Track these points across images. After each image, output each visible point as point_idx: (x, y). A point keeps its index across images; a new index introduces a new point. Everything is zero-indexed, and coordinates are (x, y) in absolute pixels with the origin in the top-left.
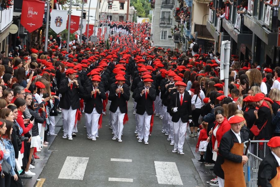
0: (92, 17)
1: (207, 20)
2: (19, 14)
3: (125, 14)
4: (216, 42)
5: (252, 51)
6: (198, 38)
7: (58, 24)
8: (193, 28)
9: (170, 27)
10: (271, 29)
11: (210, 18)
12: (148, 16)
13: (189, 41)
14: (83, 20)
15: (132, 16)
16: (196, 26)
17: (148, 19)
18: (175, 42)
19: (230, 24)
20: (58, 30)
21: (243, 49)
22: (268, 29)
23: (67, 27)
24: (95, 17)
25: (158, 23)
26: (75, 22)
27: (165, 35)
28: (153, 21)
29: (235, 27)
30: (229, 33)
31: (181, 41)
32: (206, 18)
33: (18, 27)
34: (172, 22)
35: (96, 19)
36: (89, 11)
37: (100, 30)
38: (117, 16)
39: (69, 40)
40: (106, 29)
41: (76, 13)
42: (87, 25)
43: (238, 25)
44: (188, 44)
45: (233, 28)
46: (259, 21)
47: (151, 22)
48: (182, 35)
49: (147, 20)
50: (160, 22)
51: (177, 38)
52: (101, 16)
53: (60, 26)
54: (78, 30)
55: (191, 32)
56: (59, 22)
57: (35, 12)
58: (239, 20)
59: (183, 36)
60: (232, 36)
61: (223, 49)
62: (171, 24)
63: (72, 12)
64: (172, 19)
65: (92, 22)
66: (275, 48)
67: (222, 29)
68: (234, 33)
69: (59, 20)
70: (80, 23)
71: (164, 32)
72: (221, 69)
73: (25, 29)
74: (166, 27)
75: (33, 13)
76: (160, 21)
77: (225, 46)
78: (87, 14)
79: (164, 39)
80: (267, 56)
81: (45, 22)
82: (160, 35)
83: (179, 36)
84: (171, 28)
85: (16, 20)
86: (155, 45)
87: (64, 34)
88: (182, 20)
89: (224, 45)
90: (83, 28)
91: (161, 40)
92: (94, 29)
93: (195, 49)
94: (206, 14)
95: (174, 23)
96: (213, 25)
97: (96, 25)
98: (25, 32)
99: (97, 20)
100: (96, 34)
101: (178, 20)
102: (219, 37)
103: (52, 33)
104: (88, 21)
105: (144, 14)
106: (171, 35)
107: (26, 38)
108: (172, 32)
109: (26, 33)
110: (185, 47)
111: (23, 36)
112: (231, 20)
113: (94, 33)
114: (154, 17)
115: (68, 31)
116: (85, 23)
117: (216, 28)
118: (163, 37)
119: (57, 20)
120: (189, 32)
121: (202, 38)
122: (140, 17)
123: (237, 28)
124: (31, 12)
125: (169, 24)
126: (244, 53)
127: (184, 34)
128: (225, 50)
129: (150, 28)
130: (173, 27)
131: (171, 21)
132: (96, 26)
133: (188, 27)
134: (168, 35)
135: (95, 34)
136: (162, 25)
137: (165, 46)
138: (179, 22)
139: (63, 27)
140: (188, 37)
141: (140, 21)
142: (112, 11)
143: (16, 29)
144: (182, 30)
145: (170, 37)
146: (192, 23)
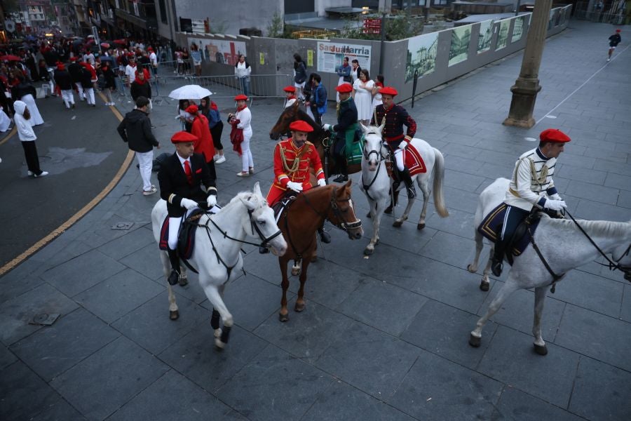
10: (114, 20)
16: (81, 23)
23: (16, 29)
26: (19, 26)
37: (34, 30)
41: (18, 21)
43: (99, 19)
45: (97, 21)
46: (108, 17)
54: (22, 30)
60: (97, 24)
62: (69, 23)
65: (28, 25)
66: (118, 28)
67: (92, 22)
70: (22, 27)
88: (73, 20)
89: (94, 28)
94: (83, 16)
101: (71, 20)
102: (91, 25)
116: (25, 26)
131: (68, 21)
138: (72, 22)
142: (37, 20)
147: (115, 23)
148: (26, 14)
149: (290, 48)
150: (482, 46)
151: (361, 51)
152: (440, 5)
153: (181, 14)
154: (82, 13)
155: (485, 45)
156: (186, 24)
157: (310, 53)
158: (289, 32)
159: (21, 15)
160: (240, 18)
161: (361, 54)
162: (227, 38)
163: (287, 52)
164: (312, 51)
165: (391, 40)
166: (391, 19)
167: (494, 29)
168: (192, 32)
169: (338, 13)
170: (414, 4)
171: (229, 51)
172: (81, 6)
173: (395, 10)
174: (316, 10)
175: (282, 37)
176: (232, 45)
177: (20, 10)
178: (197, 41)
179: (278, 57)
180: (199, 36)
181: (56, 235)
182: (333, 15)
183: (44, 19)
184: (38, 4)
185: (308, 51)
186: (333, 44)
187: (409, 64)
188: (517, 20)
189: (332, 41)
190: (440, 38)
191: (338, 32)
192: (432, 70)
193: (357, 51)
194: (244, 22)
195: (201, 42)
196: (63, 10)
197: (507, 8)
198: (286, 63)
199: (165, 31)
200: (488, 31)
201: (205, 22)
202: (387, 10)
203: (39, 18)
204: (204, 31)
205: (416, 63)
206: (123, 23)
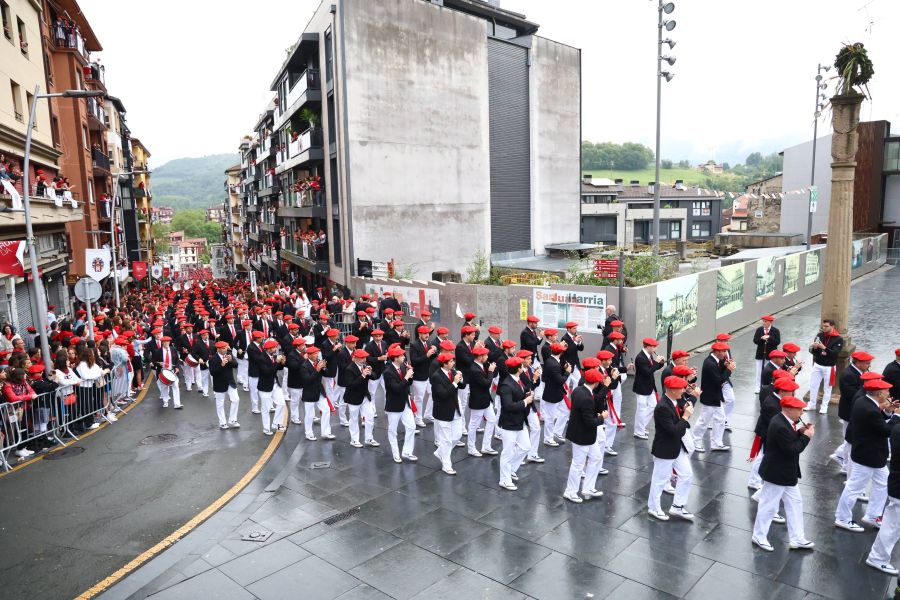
0: (177, 267)
1: (242, 261)
5: (269, 274)
6: (238, 271)
8: (235, 266)
9: (223, 268)
10: (277, 262)
11: (244, 260)
13: (234, 274)
14: (172, 269)
16: (237, 265)
18: (226, 275)
19: (255, 262)
20: (157, 277)
21: (264, 274)
23: (162, 275)
27: (220, 272)
28: (213, 266)
41: (167, 266)
43: (259, 262)
45: (257, 264)
47: (211, 266)
50: (217, 266)
51: (227, 273)
54: (169, 275)
55: (234, 269)
57: (142, 269)
59: (230, 271)
60: (256, 268)
63: (164, 266)
64: (223, 263)
65: (177, 270)
67: (251, 265)
68: (258, 267)
70: (170, 271)
73: (137, 279)
74: (220, 268)
77: (252, 274)
78: (174, 266)
79: (220, 274)
81: (147, 273)
82: (217, 272)
85: (131, 274)
87: (161, 278)
91: (218, 275)
92: (179, 274)
93: (238, 277)
94: (241, 259)
95: (225, 265)
96: (246, 263)
101: (226, 263)
102: (249, 269)
103: (153, 279)
104: (175, 270)
106: (224, 272)
107: (138, 284)
108: (224, 270)
109: (138, 281)
110: (232, 277)
111: (136, 283)
114: (213, 263)
116: (173, 271)
117: (247, 265)
121: (240, 271)
122: (205, 264)
123: (259, 264)
124: (139, 269)
125: (222, 266)
126: (264, 276)
128: (253, 276)
129: (211, 270)
132: (180, 272)
133: (233, 267)
134: (222, 272)
137: (221, 278)
138: (228, 264)
139: (160, 274)
140: (233, 272)
141: (205, 266)
142: (188, 263)
144: (229, 268)
146: (234, 264)
147: (278, 266)
148: (176, 257)
149: (497, 297)
150: (763, 290)
151: (592, 301)
152: (700, 237)
153: (360, 254)
154: (240, 255)
155: (766, 289)
156: (365, 267)
157: (524, 304)
158: (497, 277)
159: (171, 258)
160: (434, 259)
161: (592, 304)
162: (415, 284)
163: (492, 303)
164: (526, 301)
165: (633, 286)
166: (632, 258)
167: (776, 267)
168: (371, 276)
169: (562, 251)
170: (665, 237)
171: (417, 301)
172: (240, 246)
173: (638, 245)
174: (532, 248)
175: (487, 282)
176: (422, 294)
177: (171, 252)
178: (377, 288)
179: (481, 309)
180: (379, 282)
181: (167, 544)
182: (554, 253)
183: (196, 262)
184: (193, 245)
185: (521, 301)
186: (555, 292)
187: (660, 317)
188: (809, 255)
189: (553, 287)
190: (701, 282)
191: (562, 275)
192: (693, 324)
193: (587, 301)
194: (438, 263)
195: (382, 289)
196: (219, 251)
197: (793, 239)
198: (491, 317)
199: (338, 275)
200: (769, 271)
201: (389, 264)
202: (627, 247)
203: (191, 261)
204: (386, 275)
205: (669, 315)
206: (287, 265)
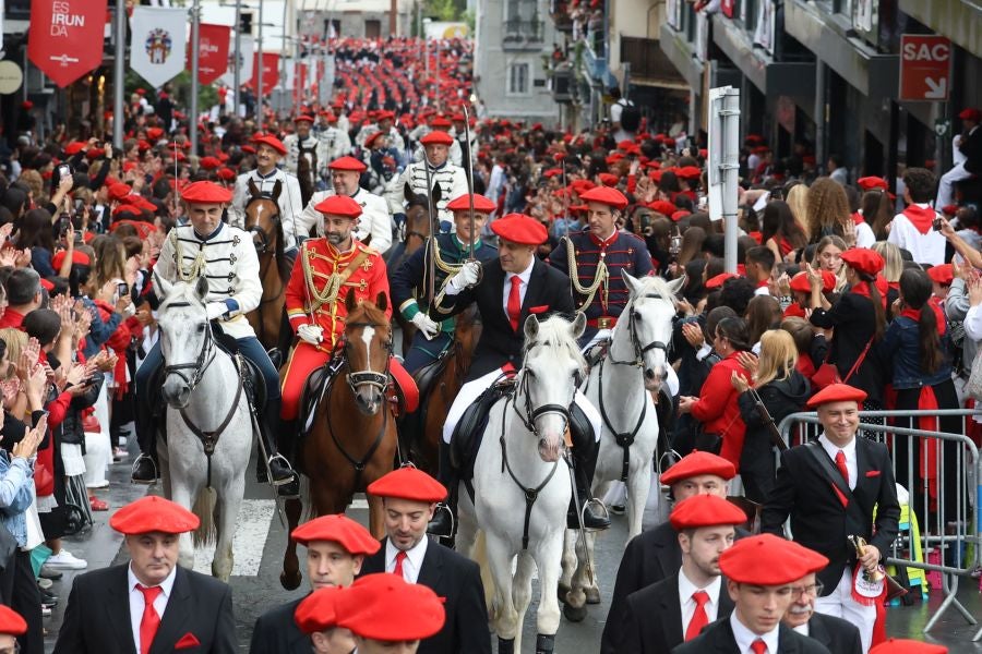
0: (272, 25)
1: (662, 23)
2: (22, 26)
3: (386, 13)
4: (696, 95)
5: (817, 118)
6: (633, 82)
7: (158, 54)
8: (614, 49)
9: (538, 51)
10: (875, 42)
11: (670, 13)
12: (462, 15)
13: (603, 95)
14: (244, 37)
15: (410, 18)
16: (627, 43)
17: (463, 25)
18: (558, 101)
19: (737, 30)
20: (158, 74)
21: (784, 113)
22: (868, 44)
23: (189, 65)
24: (284, 27)
25: (498, 39)
26: (213, 44)
27: (521, 79)
28: (481, 34)
29: (757, 40)
30: (736, 60)
31: (576, 94)
32: (657, 14)
33: (23, 69)
34: (543, 33)
35: (287, 34)
36: (260, 8)
37: (302, 71)
38: (358, 21)
39: (198, 105)
40: (321, 67)
42: (256, 55)
43: (764, 33)
44: (601, 106)
45: (751, 44)
46: (836, 18)
47: (473, 36)
48: (578, 77)
49: (461, 29)
50: (505, 35)
51: (564, 84)
52: (304, 23)
53: (163, 61)
54: (224, 71)
55: (608, 62)
56: (159, 46)
57: (77, 17)
58: (768, 17)
59: (584, 79)
60: (747, 71)
61: (716, 115)
62: (542, 40)
63: (202, 11)
64: (543, 23)
65: (272, 44)
66: (895, 106)
67: (714, 51)
68: (754, 62)
69: (158, 42)
70: (232, 48)
71: (517, 70)
72: (713, 185)
73: (47, 78)
74: (525, 51)
75: (70, 21)
76: (504, 30)
77: (723, 108)
78: (255, 19)
79: (521, 90)
80: (869, 136)
82: (505, 79)
83: (570, 81)
84: (540, 54)
85: (13, 48)
86: (491, 113)
87: (179, 87)
88: (577, 26)
89: (719, 103)
90: (241, 64)
91: (509, 94)
92: (280, 67)
94: (656, 2)
95: (552, 38)
96: (684, 36)
97: (288, 54)
98: (47, 86)
99: (289, 38)
100: (289, 85)
101: (564, 23)
102: (703, 76)
103: (137, 85)
104: (260, 41)
105: (448, 11)
106: (542, 75)
107: (51, 107)
108: (546, 67)
109: (51, 91)
110: (590, 117)
111: (41, 101)
112: (743, 18)
113: (280, 81)
114: (482, 18)
115: (190, 76)
116: (247, 48)
117: (691, 45)
118: (517, 85)
119: (152, 40)
120: (601, 65)
121: (649, 84)
122: (434, 19)
123: (763, 45)
124: (63, 19)
125: (533, 40)
126: (790, 128)
127: (586, 73)
128: (723, 118)
129: (471, 58)
130: (549, 49)
131: (540, 29)
132: (288, 57)
133: (600, 48)
134: (532, 76)
135: (283, 85)
136: (513, 45)
137: (525, 114)
138: (569, 32)
139: (175, 64)
140: (600, 81)
141: (436, 32)
142: (337, 4)
143: (16, 78)
144: (579, 58)
145: (539, 83)
146: (611, 32)
147: (881, 68)
206: (937, 70)
